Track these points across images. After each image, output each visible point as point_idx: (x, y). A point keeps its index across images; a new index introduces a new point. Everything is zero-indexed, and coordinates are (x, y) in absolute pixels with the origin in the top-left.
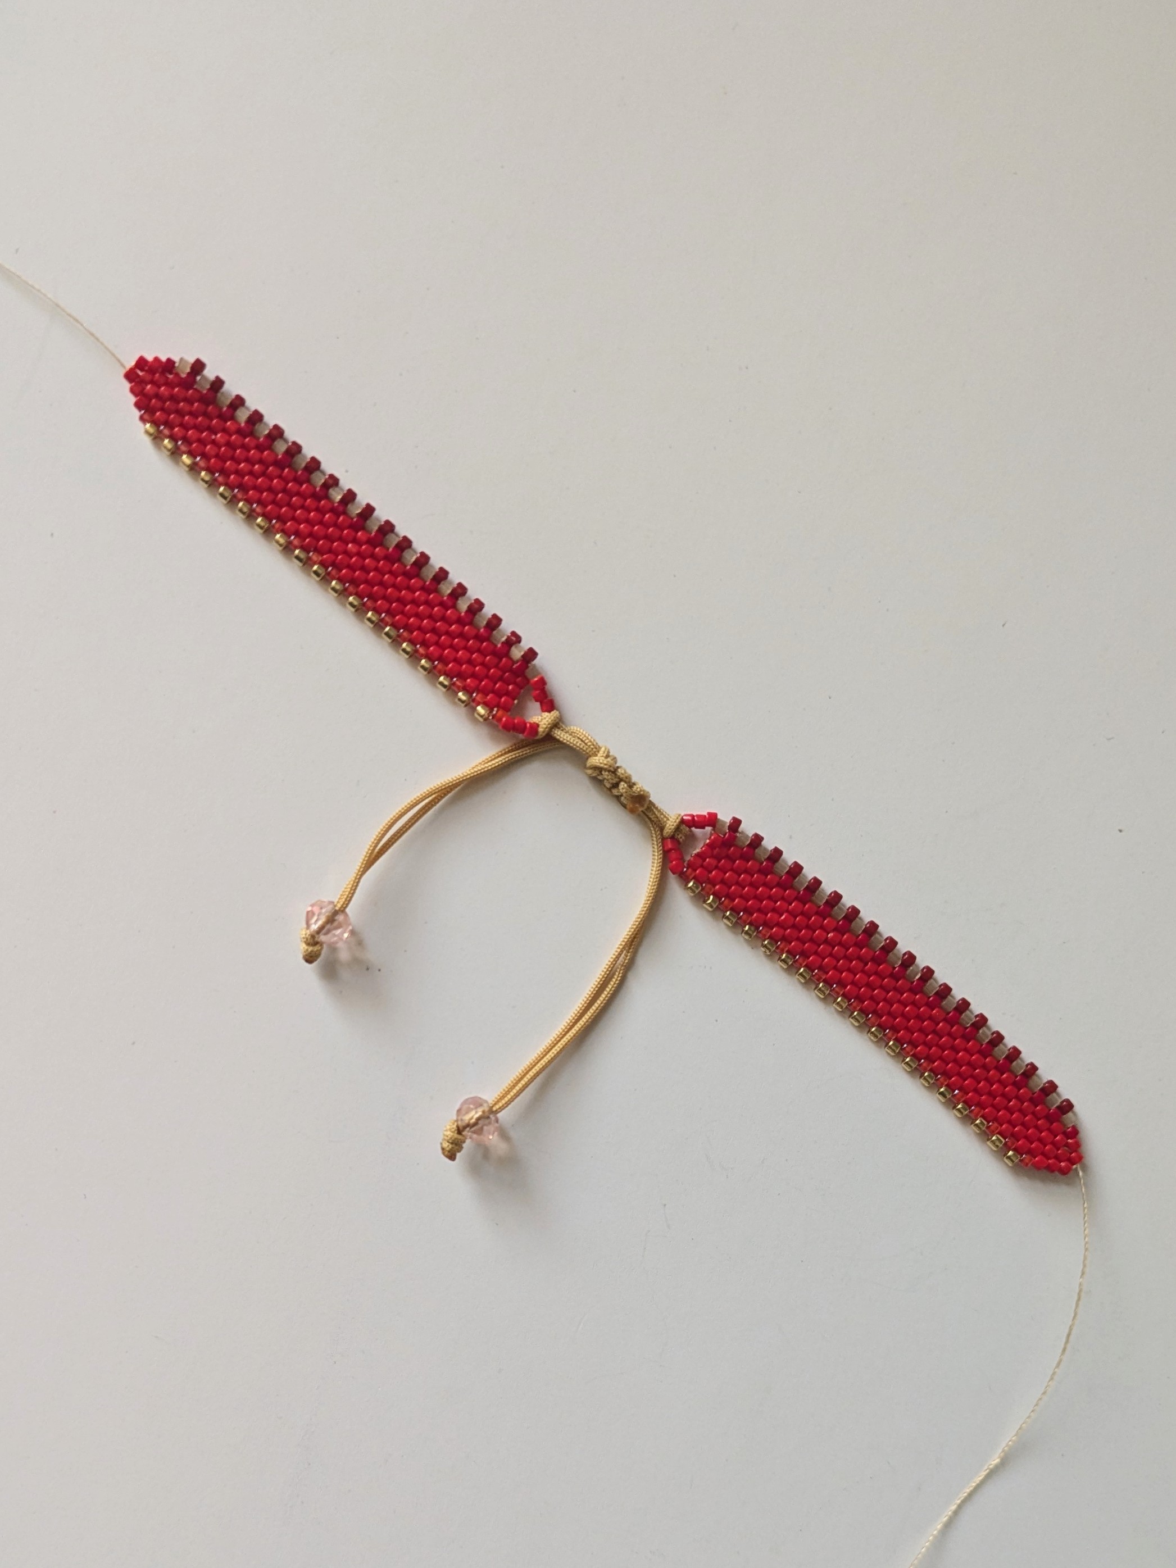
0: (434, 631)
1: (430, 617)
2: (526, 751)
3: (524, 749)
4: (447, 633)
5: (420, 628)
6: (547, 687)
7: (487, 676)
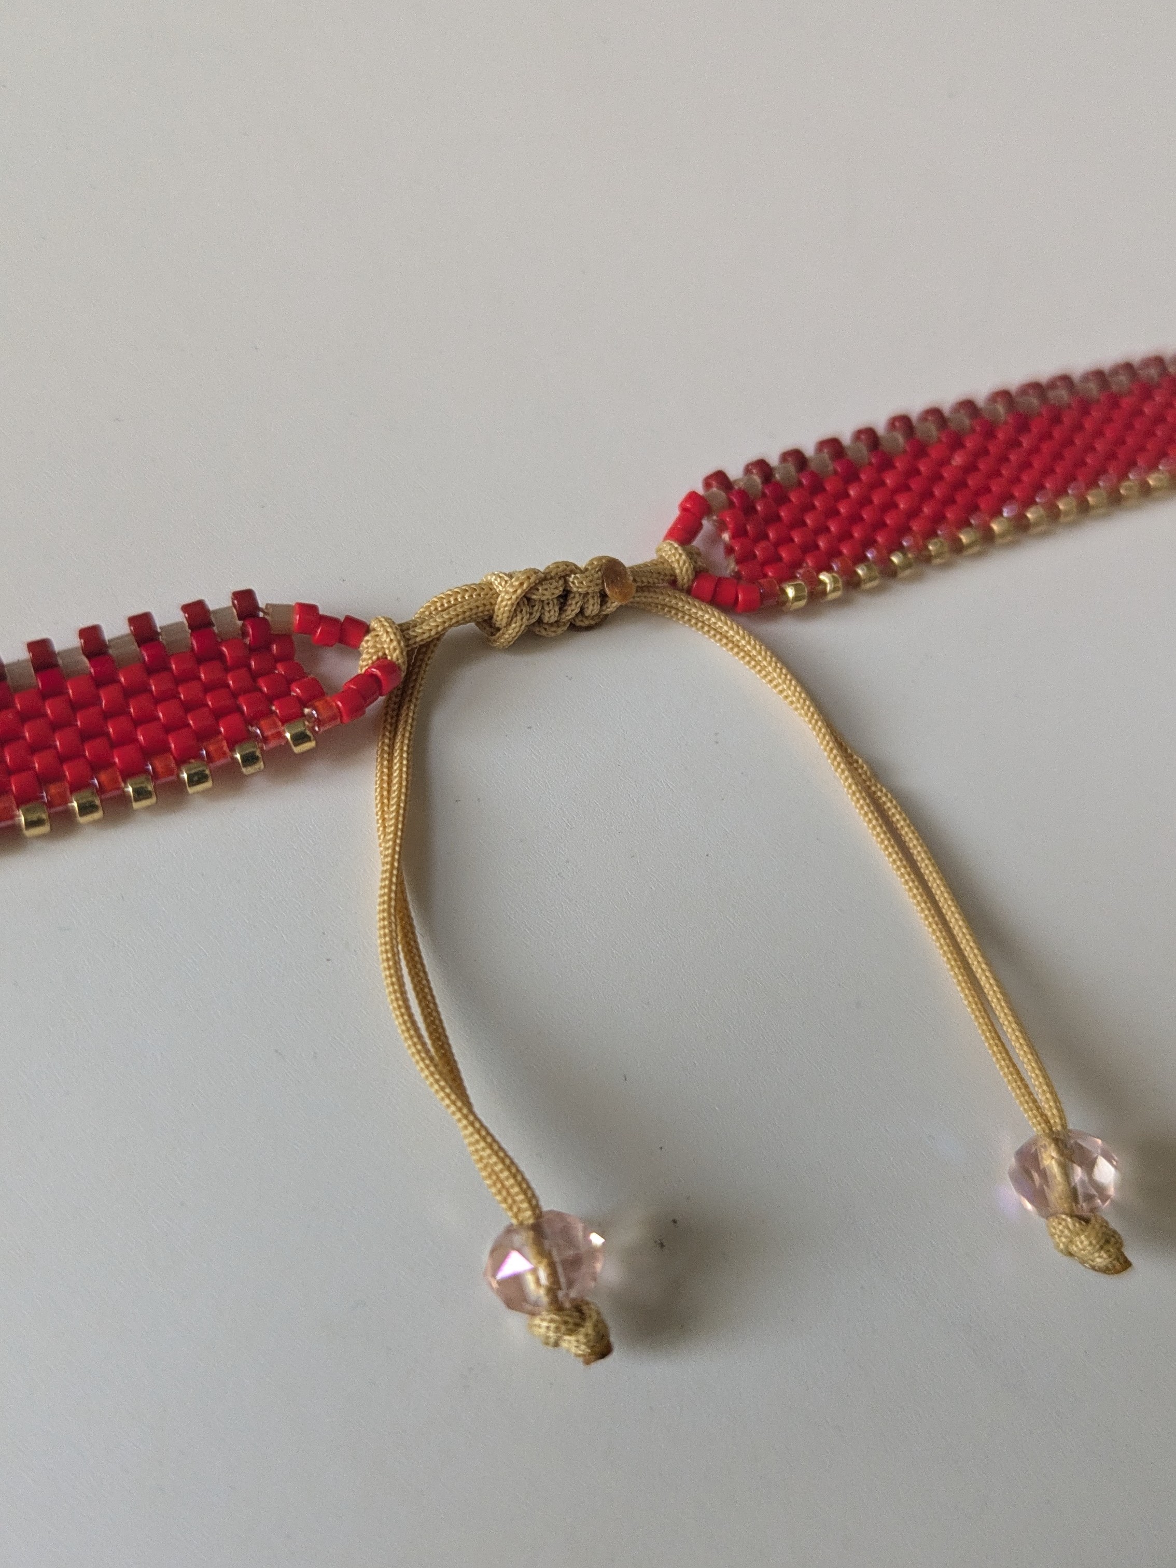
0: (86, 736)
1: (55, 726)
2: (410, 713)
3: (403, 718)
4: (107, 715)
5: (63, 759)
6: (322, 612)
7: (235, 695)
